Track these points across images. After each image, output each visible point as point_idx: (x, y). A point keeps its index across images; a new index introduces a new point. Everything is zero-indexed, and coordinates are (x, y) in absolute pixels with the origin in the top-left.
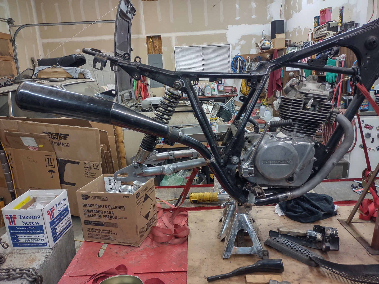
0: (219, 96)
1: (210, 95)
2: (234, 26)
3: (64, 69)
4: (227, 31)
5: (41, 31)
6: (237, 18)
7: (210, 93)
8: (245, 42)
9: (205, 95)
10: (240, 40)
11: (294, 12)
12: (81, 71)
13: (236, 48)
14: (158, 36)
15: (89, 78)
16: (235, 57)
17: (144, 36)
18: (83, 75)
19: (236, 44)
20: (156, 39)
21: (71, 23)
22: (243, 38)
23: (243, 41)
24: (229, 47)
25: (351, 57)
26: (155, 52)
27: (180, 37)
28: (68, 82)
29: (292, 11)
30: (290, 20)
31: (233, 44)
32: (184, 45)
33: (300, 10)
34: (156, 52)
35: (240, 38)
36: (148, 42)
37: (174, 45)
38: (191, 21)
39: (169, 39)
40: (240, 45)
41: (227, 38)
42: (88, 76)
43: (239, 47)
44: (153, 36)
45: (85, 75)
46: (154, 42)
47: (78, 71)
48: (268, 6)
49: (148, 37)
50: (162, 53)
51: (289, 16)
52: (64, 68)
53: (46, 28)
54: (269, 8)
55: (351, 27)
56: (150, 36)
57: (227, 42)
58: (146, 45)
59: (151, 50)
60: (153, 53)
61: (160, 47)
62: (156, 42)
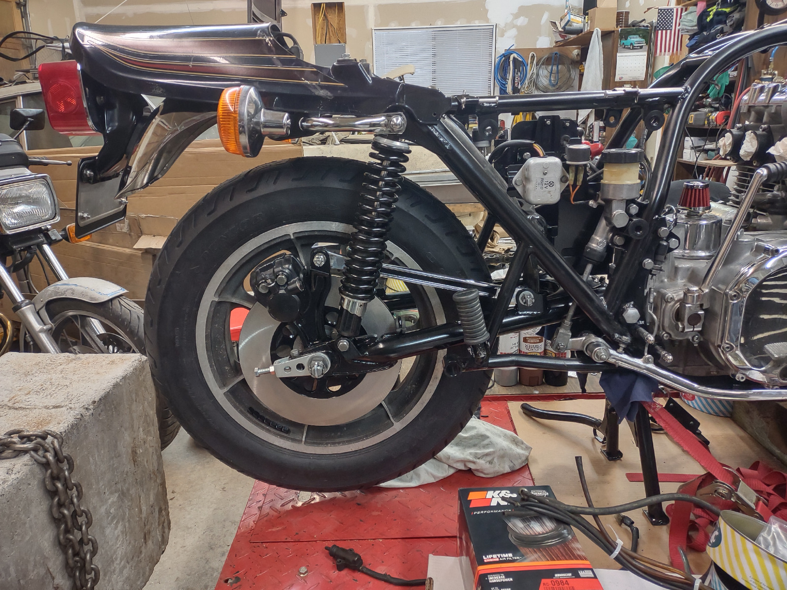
8: (527, 19)
10: (516, 16)
13: (507, 34)
14: (338, 3)
16: (504, 52)
17: (306, 3)
19: (506, 24)
20: (333, 12)
22: (523, 11)
23: (522, 18)
24: (491, 32)
26: (330, 39)
27: (386, 6)
31: (502, 24)
32: (393, 26)
34: (333, 39)
35: (515, 12)
36: (315, 17)
37: (371, 23)
39: (362, 10)
41: (487, 11)
43: (513, 32)
44: (327, 4)
46: (329, 17)
49: (317, 6)
50: (346, 42)
56: (321, 4)
57: (487, 20)
58: (311, 24)
59: (322, 34)
60: (327, 43)
61: (340, 28)
62: (334, 18)
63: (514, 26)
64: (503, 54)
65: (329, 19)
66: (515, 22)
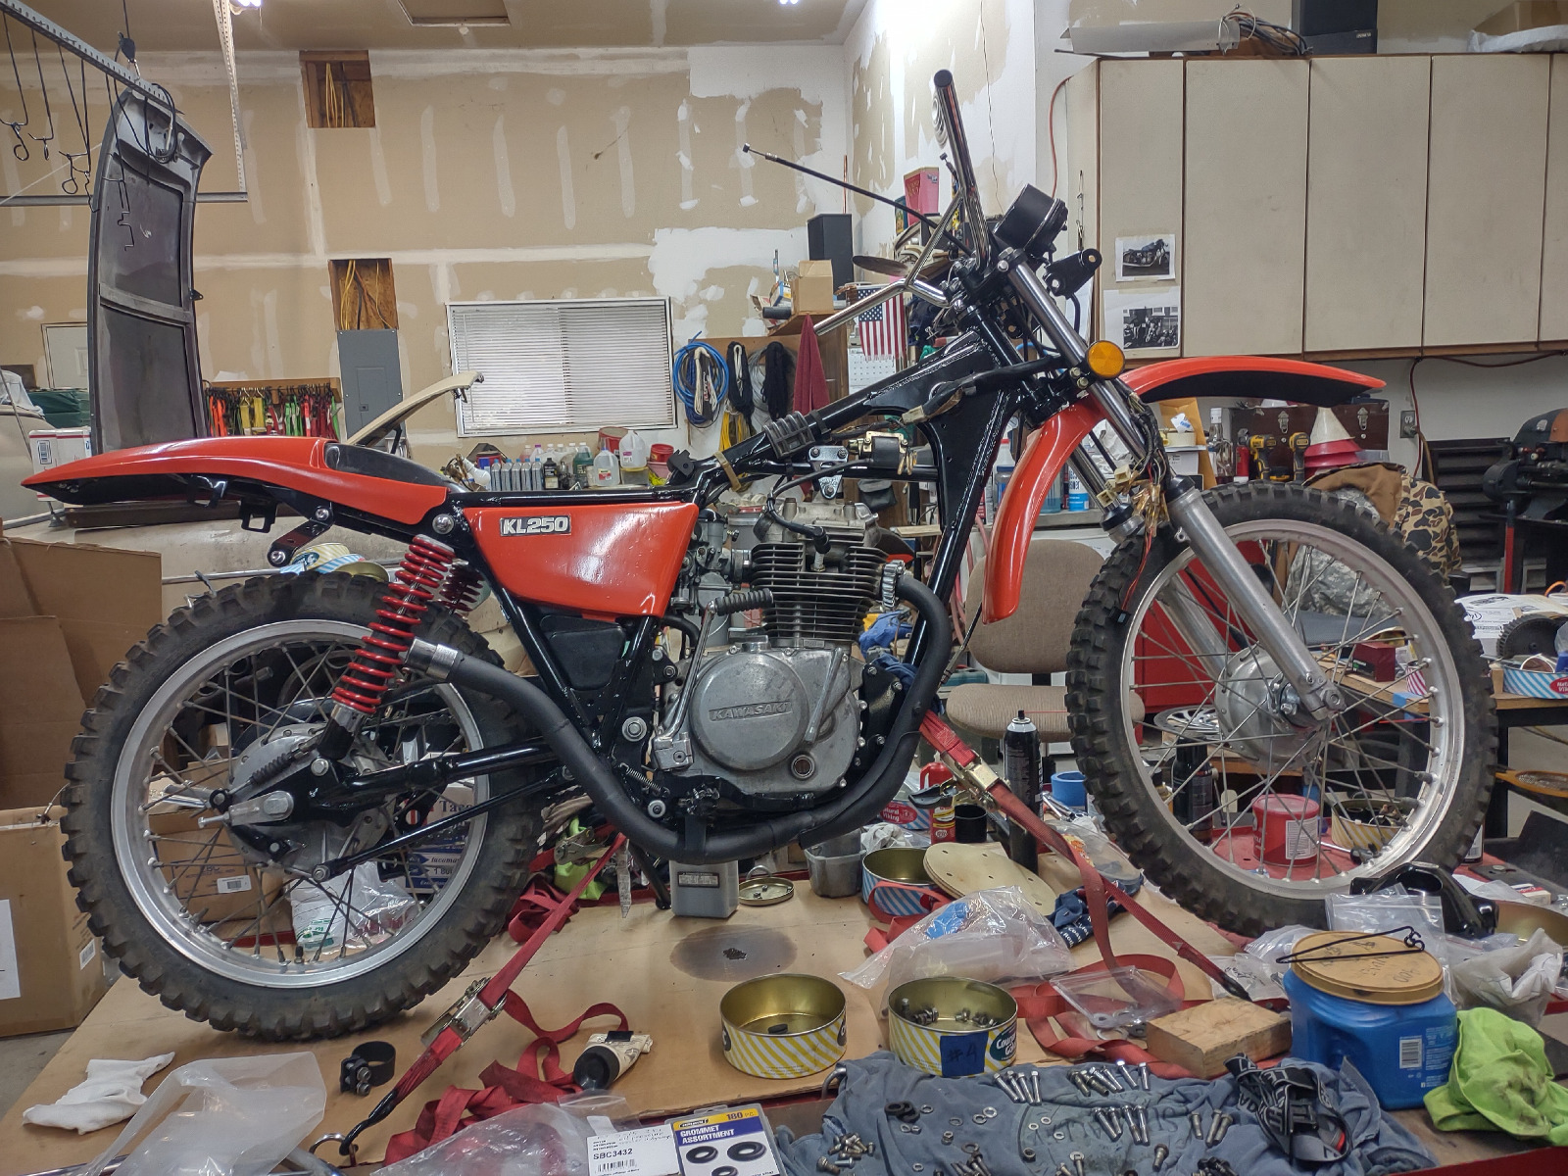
2: (676, 230)
4: (650, 248)
6: (688, 205)
8: (722, 291)
10: (704, 285)
13: (690, 315)
14: (380, 260)
16: (686, 344)
17: (319, 258)
19: (687, 298)
20: (372, 274)
22: (713, 276)
23: (713, 289)
24: (660, 312)
26: (368, 321)
27: (468, 265)
30: (869, 215)
31: (679, 297)
32: (484, 299)
34: (374, 321)
35: (700, 279)
36: (339, 284)
37: (444, 294)
38: (508, 207)
39: (424, 272)
41: (651, 276)
43: (700, 311)
44: (357, 260)
46: (365, 283)
49: (339, 266)
50: (397, 328)
56: (347, 261)
57: (654, 291)
58: (330, 296)
59: (352, 313)
60: (362, 327)
61: (387, 303)
62: (373, 285)
63: (702, 301)
64: (685, 348)
65: (366, 287)
66: (701, 294)
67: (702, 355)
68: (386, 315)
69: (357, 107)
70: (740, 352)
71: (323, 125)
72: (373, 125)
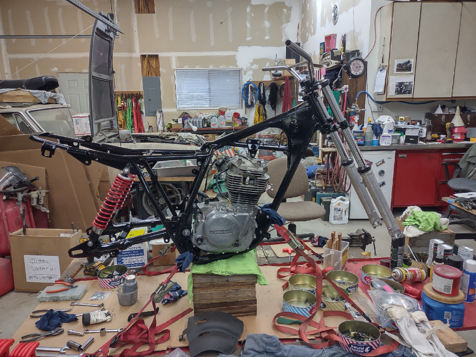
0: (227, 129)
1: (216, 127)
2: (244, 47)
3: (31, 93)
4: (236, 52)
5: (7, 44)
6: (248, 39)
7: (216, 124)
8: (258, 66)
9: (211, 127)
10: (252, 64)
11: (309, 34)
12: (52, 96)
13: (247, 74)
14: (155, 55)
15: (62, 104)
16: (246, 83)
17: (137, 54)
18: (55, 100)
19: (247, 69)
20: (153, 59)
21: (46, 37)
22: (255, 61)
23: (255, 65)
24: (239, 72)
25: (354, 88)
26: (151, 74)
27: (181, 57)
28: (34, 108)
29: (307, 33)
30: (306, 43)
31: (245, 68)
32: (186, 67)
33: (314, 33)
34: (153, 74)
35: (251, 62)
36: (142, 62)
37: (174, 66)
38: (194, 39)
39: (168, 59)
40: (251, 69)
41: (236, 61)
42: (61, 101)
43: (251, 72)
44: (149, 55)
45: (57, 100)
46: (150, 62)
47: (47, 95)
48: (284, 26)
49: (143, 57)
50: (160, 76)
51: (305, 39)
52: (31, 91)
53: (14, 40)
54: (284, 28)
55: (353, 56)
56: (145, 55)
57: (237, 66)
58: (140, 66)
59: (147, 71)
60: (149, 76)
61: (157, 68)
62: (153, 63)
64: (246, 84)
65: (151, 64)
66: (251, 67)
67: (251, 86)
68: (157, 72)
69: (149, 7)
70: (262, 86)
71: (139, 13)
72: (154, 13)
